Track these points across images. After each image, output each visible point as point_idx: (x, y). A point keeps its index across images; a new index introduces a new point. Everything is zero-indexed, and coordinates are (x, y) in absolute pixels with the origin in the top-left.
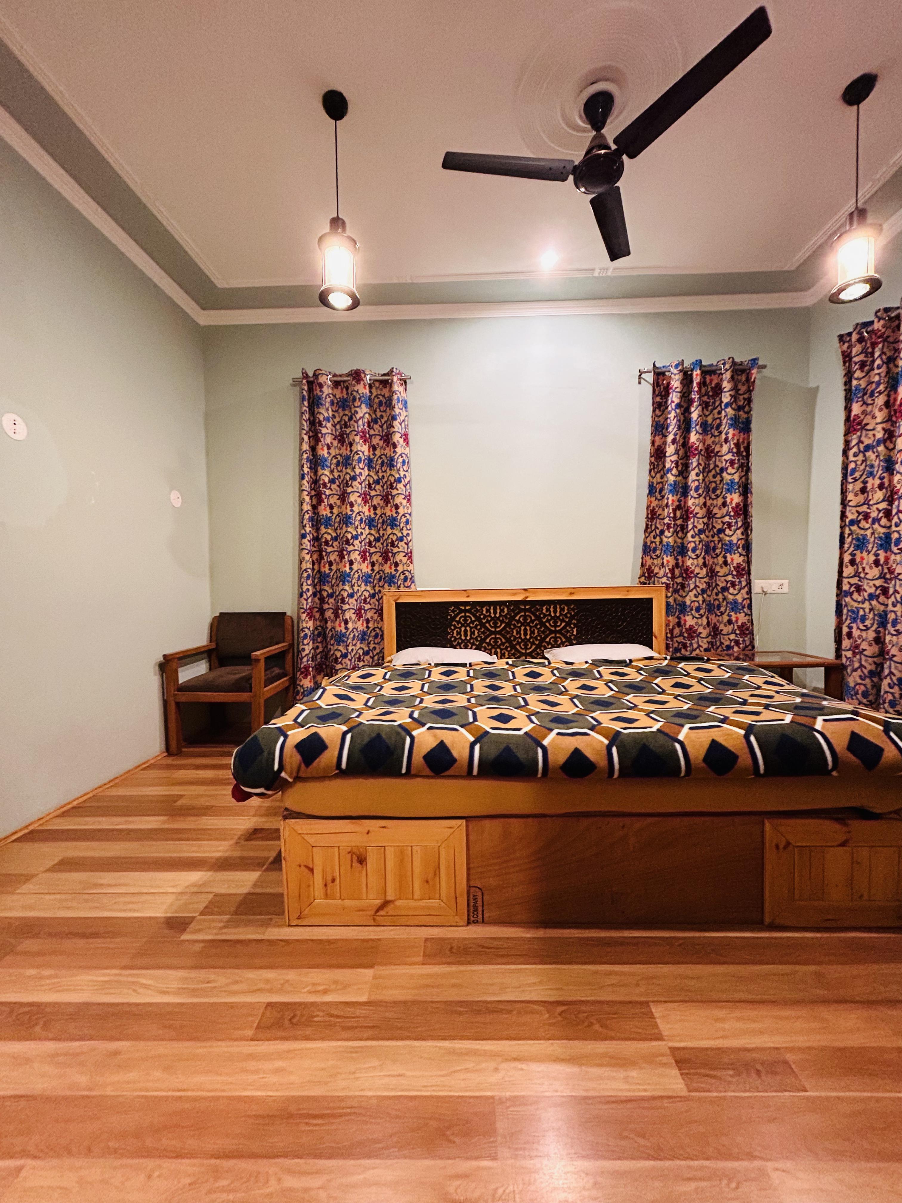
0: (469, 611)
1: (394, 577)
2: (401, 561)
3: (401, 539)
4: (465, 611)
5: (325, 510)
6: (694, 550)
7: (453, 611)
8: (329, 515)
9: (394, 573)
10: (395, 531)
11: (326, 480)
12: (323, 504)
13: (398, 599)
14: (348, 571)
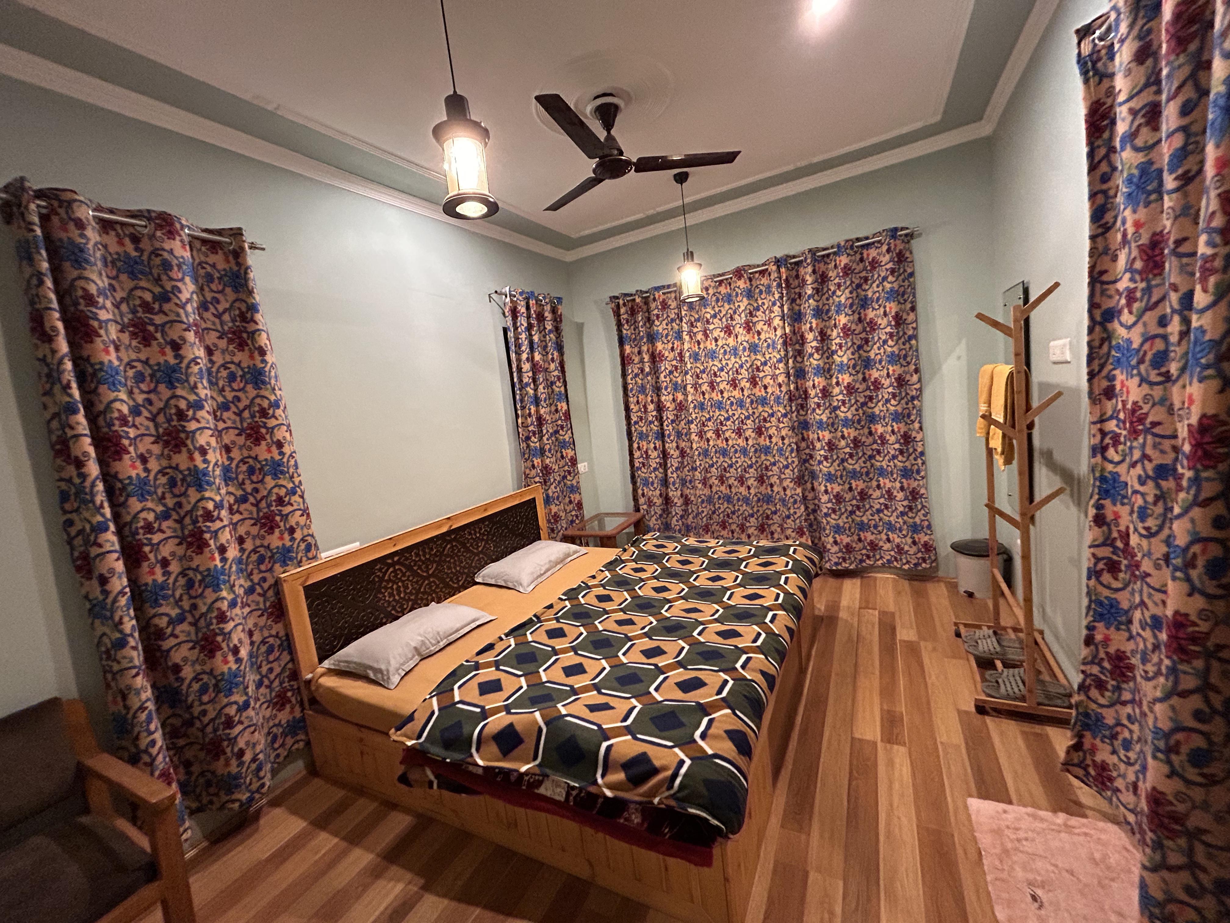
0: (398, 562)
1: (289, 550)
2: (297, 523)
3: (293, 492)
4: (393, 565)
5: (133, 467)
6: (550, 450)
7: (380, 570)
8: (143, 475)
9: (288, 544)
10: (281, 482)
11: (125, 409)
12: (126, 457)
13: (306, 581)
14: (219, 565)
